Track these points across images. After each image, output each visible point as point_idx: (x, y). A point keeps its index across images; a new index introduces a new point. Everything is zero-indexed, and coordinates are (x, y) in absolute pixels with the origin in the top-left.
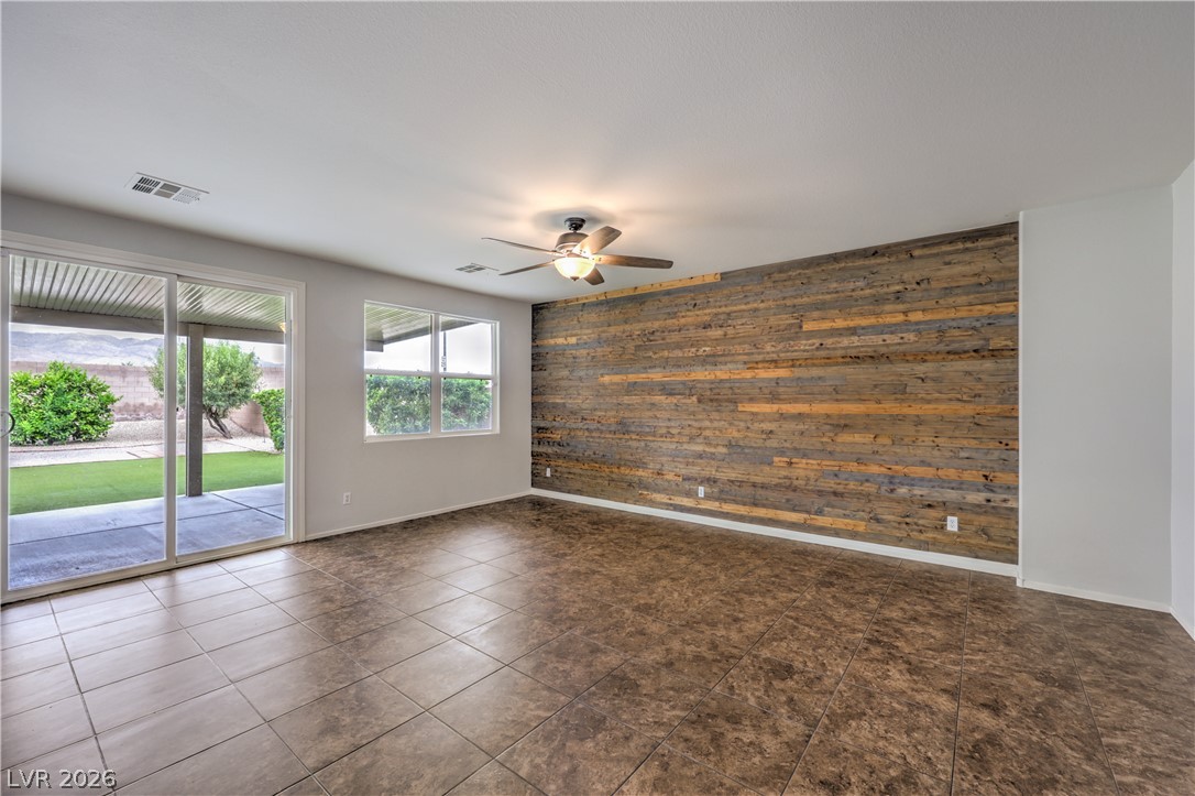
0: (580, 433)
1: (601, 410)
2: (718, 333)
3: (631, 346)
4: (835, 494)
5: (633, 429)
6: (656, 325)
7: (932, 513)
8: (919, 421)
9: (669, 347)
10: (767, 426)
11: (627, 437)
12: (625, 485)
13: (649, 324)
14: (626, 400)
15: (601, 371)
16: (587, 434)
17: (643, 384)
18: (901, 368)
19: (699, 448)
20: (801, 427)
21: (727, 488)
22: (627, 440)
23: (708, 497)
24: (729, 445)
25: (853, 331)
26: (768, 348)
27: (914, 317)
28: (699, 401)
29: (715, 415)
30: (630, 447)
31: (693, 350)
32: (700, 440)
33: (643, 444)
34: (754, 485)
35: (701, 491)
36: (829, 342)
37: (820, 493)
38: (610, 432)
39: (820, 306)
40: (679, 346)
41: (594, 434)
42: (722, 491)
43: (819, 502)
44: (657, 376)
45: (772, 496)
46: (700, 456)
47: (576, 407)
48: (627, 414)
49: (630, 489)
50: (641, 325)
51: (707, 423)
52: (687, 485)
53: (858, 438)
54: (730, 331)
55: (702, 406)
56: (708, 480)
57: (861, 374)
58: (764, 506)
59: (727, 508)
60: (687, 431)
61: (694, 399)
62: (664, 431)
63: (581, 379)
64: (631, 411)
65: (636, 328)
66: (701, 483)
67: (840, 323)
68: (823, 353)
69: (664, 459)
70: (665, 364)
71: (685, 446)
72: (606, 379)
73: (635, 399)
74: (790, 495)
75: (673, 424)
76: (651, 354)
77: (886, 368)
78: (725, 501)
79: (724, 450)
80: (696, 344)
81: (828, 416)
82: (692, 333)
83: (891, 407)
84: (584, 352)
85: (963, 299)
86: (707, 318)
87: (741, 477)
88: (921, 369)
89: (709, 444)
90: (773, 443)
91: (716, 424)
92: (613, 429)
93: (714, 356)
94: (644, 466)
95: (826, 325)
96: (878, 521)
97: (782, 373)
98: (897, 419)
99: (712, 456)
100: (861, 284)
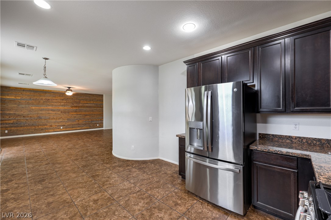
0: (22, 120)
1: (31, 114)
2: (65, 101)
3: (42, 101)
4: (85, 124)
5: (43, 118)
6: (50, 98)
7: (96, 124)
8: (95, 114)
9: (53, 102)
10: (75, 116)
11: (41, 120)
12: (40, 130)
13: (48, 98)
14: (40, 112)
15: (31, 106)
16: (25, 120)
17: (46, 109)
18: (93, 108)
19: (61, 120)
20: (80, 116)
21: (67, 126)
22: (41, 121)
23: (63, 128)
24: (68, 119)
25: (87, 103)
26: (75, 104)
27: (94, 103)
28: (61, 112)
29: (65, 115)
30: (42, 122)
31: (60, 104)
32: (62, 119)
33: (46, 121)
34: (72, 125)
35: (62, 128)
36: (84, 104)
37: (83, 124)
38: (35, 119)
39: (83, 100)
40: (56, 102)
41: (29, 120)
42: (66, 127)
43: (83, 125)
44: (50, 107)
45: (76, 126)
46: (62, 122)
47: (20, 114)
48: (41, 115)
49: (42, 130)
50: (45, 98)
51: (63, 116)
52: (58, 127)
53: (88, 117)
54: (68, 101)
55: (62, 113)
56: (63, 125)
57: (88, 109)
58: (74, 128)
59: (67, 129)
60: (58, 118)
61: (60, 112)
62: (52, 118)
63: (23, 107)
64: (42, 114)
65: (44, 98)
66: (62, 126)
67: (85, 102)
68: (83, 106)
69: (52, 123)
70: (53, 105)
71: (58, 120)
72: (33, 108)
73: (43, 112)
74: (79, 125)
75: (54, 116)
76: (48, 103)
77: (91, 108)
78: (67, 128)
79: (67, 120)
80: (60, 102)
81: (84, 114)
82: (59, 101)
83: (92, 113)
84: (24, 101)
85: (99, 102)
86: (63, 99)
87: (70, 124)
88: (95, 108)
89: (64, 119)
90: (76, 118)
91: (65, 116)
92: (36, 118)
93: (64, 105)
94: (46, 125)
95: (84, 102)
96: (90, 126)
97: (77, 108)
98: (92, 114)
99: (64, 121)
100: (88, 98)
